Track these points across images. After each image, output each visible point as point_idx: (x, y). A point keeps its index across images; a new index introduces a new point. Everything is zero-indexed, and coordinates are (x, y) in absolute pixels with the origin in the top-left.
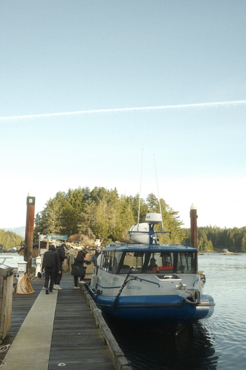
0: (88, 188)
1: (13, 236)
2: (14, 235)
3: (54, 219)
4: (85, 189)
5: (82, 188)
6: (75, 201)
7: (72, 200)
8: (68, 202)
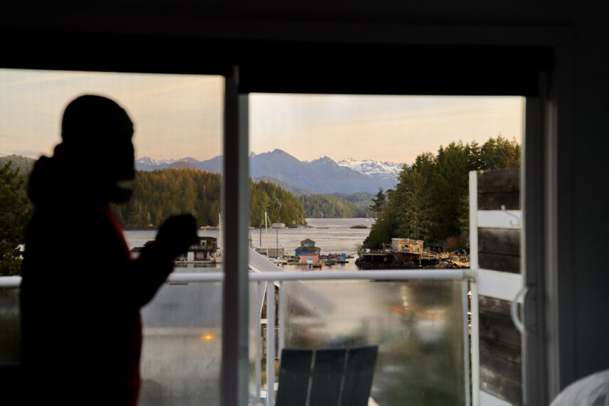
0: (477, 144)
1: (274, 193)
2: (277, 192)
3: (417, 209)
4: (471, 147)
5: (464, 145)
6: (453, 171)
7: (446, 169)
8: (440, 175)
